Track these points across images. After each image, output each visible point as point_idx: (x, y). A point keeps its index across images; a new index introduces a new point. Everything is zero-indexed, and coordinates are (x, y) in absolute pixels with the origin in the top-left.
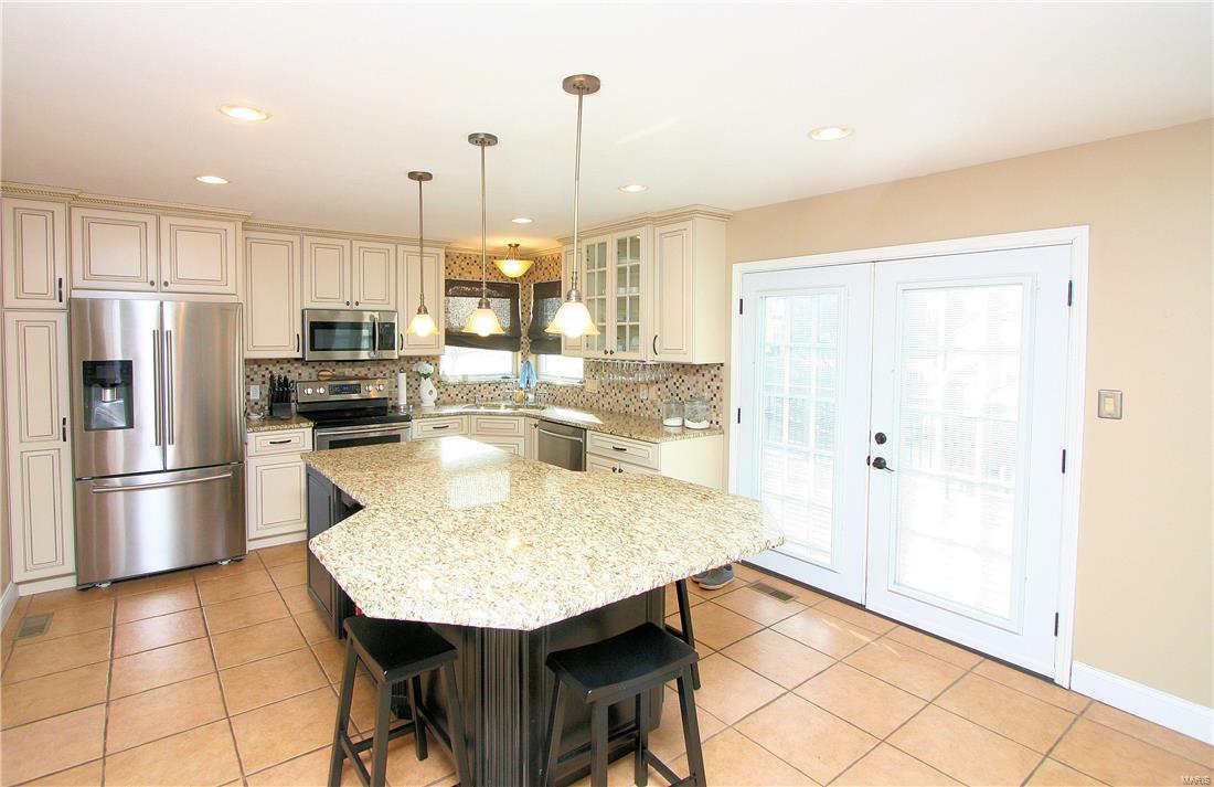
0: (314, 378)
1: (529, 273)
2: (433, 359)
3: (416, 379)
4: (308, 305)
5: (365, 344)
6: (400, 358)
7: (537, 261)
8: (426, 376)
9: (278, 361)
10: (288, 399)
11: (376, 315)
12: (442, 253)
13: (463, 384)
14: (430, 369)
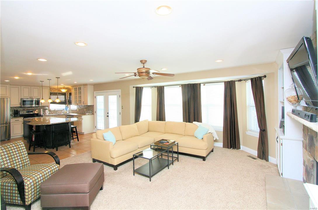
0: (23, 110)
1: (67, 91)
2: (48, 106)
3: (45, 110)
4: (22, 98)
5: (34, 104)
6: (41, 106)
7: (68, 89)
8: (46, 109)
9: (16, 107)
10: (18, 114)
11: (36, 99)
12: (49, 88)
13: (54, 111)
14: (48, 108)
